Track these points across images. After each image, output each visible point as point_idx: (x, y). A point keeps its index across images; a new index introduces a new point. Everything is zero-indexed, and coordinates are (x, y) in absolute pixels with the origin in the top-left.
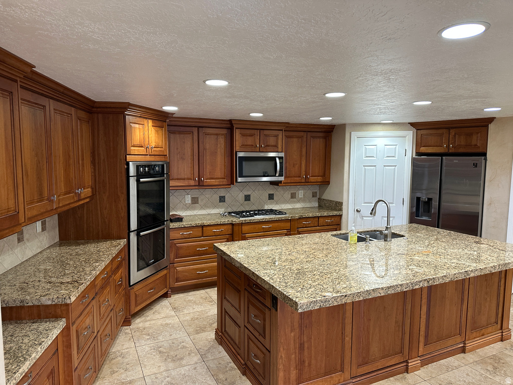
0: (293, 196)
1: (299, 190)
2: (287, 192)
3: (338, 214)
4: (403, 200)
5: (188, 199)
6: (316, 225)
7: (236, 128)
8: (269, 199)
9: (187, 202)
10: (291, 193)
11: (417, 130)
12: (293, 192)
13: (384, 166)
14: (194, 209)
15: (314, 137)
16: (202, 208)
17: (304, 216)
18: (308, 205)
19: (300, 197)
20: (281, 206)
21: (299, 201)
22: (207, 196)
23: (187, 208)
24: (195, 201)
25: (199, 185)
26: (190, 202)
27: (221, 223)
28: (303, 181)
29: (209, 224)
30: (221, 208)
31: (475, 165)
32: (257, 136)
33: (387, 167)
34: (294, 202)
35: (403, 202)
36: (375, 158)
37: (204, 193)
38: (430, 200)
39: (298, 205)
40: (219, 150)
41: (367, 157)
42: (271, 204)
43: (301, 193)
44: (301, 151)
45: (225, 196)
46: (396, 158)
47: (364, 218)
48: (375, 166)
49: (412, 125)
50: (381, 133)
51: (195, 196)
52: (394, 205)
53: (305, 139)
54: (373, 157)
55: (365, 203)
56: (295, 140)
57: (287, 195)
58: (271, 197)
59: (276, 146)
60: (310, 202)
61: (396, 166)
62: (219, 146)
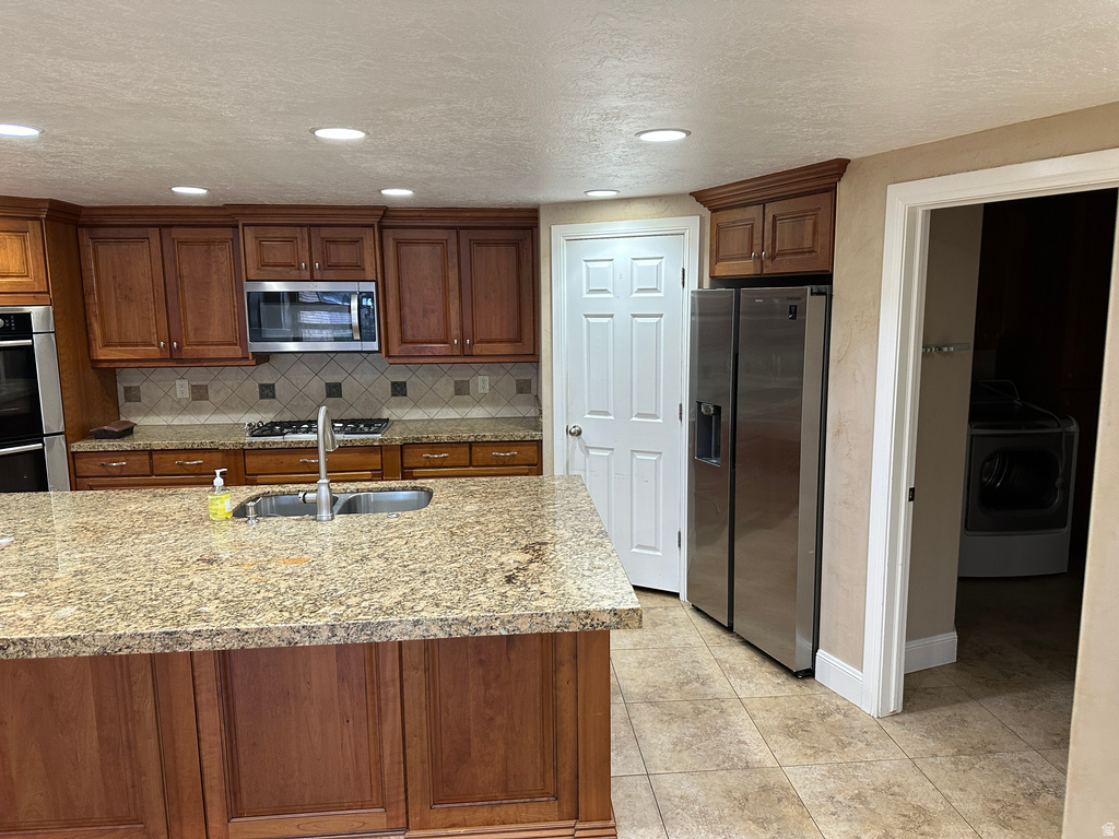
0: (461, 389)
1: (477, 373)
2: (443, 380)
3: (528, 438)
4: (681, 410)
5: (182, 389)
6: (462, 463)
7: (244, 225)
8: (393, 395)
9: (179, 396)
10: (456, 382)
11: (714, 210)
12: (457, 379)
13: (634, 316)
14: (200, 411)
15: (479, 243)
16: (217, 410)
17: (425, 440)
18: (505, 412)
19: (481, 391)
20: (428, 411)
21: (478, 402)
22: (229, 383)
23: (182, 409)
24: (199, 393)
25: (171, 359)
26: (187, 395)
27: (195, 447)
28: (457, 352)
29: (163, 447)
30: (266, 413)
31: (793, 311)
32: (303, 241)
33: (639, 320)
34: (466, 404)
35: (681, 414)
36: (611, 296)
37: (220, 377)
38: (718, 409)
39: (477, 413)
40: (215, 277)
41: (591, 291)
42: (401, 406)
43: (482, 383)
44: (445, 278)
45: (273, 385)
46: (661, 295)
47: (592, 452)
48: (611, 316)
49: (700, 196)
50: (621, 227)
51: (200, 383)
52: (660, 420)
53: (453, 248)
54: (605, 291)
55: (591, 412)
56: (424, 250)
57: (446, 386)
58: (399, 389)
59: (360, 267)
60: (510, 403)
61: (661, 316)
62: (214, 269)
